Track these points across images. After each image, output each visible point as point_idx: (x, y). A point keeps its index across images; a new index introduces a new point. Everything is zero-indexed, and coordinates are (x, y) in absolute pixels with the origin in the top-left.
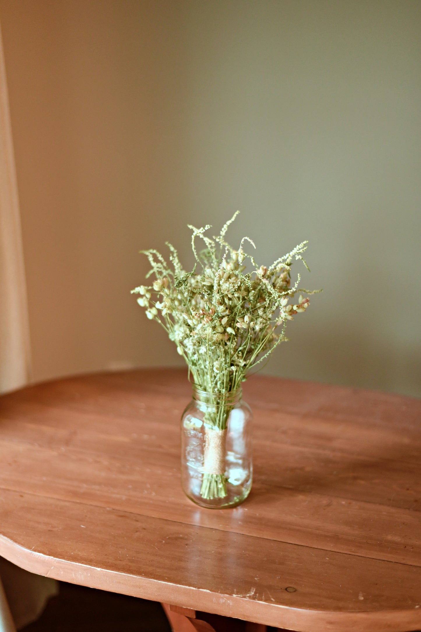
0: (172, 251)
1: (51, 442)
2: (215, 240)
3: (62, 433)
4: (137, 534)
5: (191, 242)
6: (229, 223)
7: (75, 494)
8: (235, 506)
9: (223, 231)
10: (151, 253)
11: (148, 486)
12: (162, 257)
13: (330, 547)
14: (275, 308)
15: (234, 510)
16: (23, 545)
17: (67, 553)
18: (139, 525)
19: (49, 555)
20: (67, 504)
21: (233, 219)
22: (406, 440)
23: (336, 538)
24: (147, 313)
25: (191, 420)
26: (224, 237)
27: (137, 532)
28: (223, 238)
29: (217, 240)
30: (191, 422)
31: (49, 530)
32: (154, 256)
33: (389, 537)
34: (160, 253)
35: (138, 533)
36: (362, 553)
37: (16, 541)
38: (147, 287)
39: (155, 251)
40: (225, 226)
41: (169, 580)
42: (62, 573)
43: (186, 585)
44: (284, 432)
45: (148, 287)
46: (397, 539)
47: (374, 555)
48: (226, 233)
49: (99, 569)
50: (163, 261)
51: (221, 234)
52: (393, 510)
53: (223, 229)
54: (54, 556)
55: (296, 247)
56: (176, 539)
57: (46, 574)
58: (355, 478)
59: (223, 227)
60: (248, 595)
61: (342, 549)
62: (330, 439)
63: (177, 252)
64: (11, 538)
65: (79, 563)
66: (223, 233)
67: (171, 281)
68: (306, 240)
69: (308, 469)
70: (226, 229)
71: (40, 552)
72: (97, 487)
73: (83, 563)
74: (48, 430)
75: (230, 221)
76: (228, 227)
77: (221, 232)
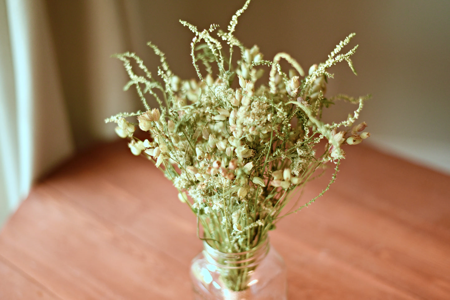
0: (158, 54)
2: (220, 39)
5: (191, 53)
6: (239, 13)
9: (231, 26)
10: (127, 58)
12: (144, 64)
14: (319, 140)
21: (245, 7)
24: (131, 145)
26: (233, 33)
28: (233, 36)
29: (224, 38)
32: (133, 62)
34: (141, 58)
38: (128, 114)
39: (133, 55)
40: (234, 18)
45: (130, 113)
48: (236, 27)
50: (146, 70)
51: (229, 29)
53: (231, 23)
55: (339, 44)
59: (231, 19)
63: (164, 56)
66: (232, 29)
67: (162, 102)
68: (353, 33)
70: (236, 22)
75: (241, 11)
76: (239, 19)
77: (229, 27)
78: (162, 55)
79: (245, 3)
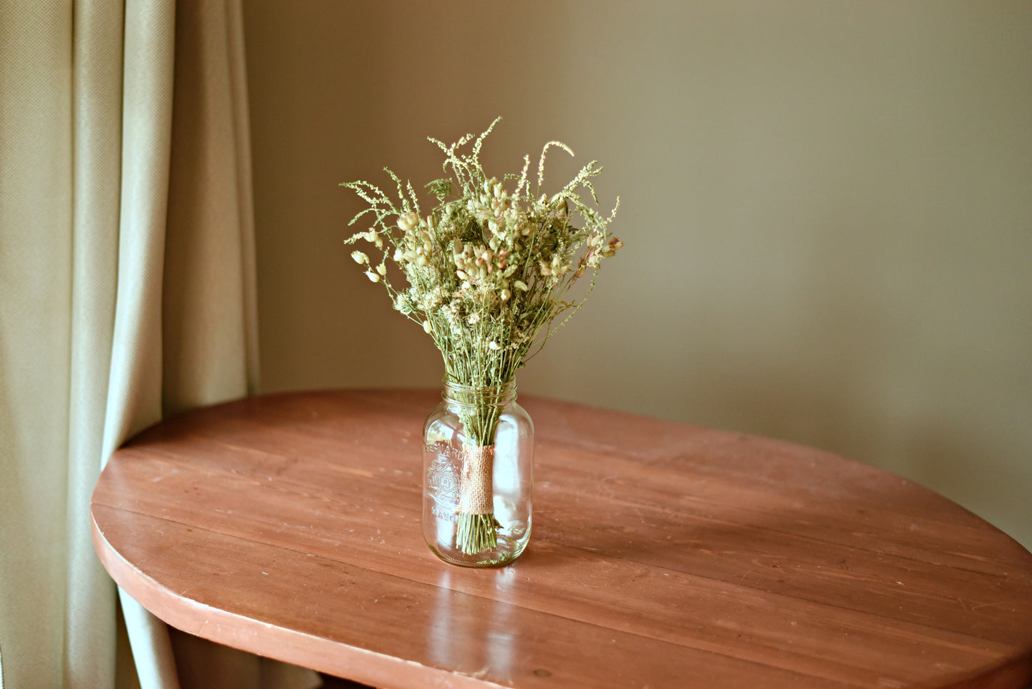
0: (395, 180)
1: (257, 469)
2: (465, 161)
3: (278, 459)
4: (340, 589)
6: (485, 135)
7: (268, 534)
8: (501, 566)
9: (476, 148)
10: (359, 186)
11: (379, 532)
13: (624, 627)
15: (498, 572)
16: (171, 588)
17: (230, 602)
18: (347, 577)
19: (204, 603)
20: (251, 544)
21: (489, 130)
22: (797, 505)
23: (637, 617)
25: (440, 429)
27: (341, 585)
29: (469, 160)
30: (439, 432)
31: (215, 574)
33: (720, 623)
34: (376, 185)
35: (343, 588)
36: (670, 638)
37: (161, 583)
39: (365, 183)
40: (479, 141)
41: (367, 647)
42: (219, 630)
43: (389, 654)
44: (611, 482)
46: (731, 625)
47: (689, 642)
49: (269, 626)
51: (473, 152)
52: (740, 590)
53: (476, 145)
54: (210, 605)
56: (396, 599)
57: (199, 632)
58: (697, 546)
59: (476, 140)
60: (476, 674)
61: (642, 631)
62: (677, 494)
64: (156, 579)
65: (243, 615)
66: (476, 151)
69: (628, 529)
70: (481, 145)
71: (191, 598)
72: (303, 528)
73: (248, 616)
74: (257, 454)
75: (486, 133)
76: (483, 141)
77: (474, 149)
78: (399, 181)
79: (489, 126)
